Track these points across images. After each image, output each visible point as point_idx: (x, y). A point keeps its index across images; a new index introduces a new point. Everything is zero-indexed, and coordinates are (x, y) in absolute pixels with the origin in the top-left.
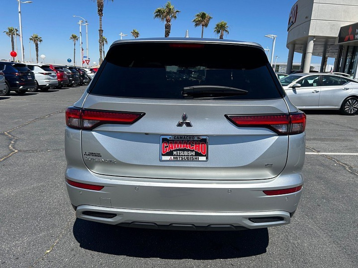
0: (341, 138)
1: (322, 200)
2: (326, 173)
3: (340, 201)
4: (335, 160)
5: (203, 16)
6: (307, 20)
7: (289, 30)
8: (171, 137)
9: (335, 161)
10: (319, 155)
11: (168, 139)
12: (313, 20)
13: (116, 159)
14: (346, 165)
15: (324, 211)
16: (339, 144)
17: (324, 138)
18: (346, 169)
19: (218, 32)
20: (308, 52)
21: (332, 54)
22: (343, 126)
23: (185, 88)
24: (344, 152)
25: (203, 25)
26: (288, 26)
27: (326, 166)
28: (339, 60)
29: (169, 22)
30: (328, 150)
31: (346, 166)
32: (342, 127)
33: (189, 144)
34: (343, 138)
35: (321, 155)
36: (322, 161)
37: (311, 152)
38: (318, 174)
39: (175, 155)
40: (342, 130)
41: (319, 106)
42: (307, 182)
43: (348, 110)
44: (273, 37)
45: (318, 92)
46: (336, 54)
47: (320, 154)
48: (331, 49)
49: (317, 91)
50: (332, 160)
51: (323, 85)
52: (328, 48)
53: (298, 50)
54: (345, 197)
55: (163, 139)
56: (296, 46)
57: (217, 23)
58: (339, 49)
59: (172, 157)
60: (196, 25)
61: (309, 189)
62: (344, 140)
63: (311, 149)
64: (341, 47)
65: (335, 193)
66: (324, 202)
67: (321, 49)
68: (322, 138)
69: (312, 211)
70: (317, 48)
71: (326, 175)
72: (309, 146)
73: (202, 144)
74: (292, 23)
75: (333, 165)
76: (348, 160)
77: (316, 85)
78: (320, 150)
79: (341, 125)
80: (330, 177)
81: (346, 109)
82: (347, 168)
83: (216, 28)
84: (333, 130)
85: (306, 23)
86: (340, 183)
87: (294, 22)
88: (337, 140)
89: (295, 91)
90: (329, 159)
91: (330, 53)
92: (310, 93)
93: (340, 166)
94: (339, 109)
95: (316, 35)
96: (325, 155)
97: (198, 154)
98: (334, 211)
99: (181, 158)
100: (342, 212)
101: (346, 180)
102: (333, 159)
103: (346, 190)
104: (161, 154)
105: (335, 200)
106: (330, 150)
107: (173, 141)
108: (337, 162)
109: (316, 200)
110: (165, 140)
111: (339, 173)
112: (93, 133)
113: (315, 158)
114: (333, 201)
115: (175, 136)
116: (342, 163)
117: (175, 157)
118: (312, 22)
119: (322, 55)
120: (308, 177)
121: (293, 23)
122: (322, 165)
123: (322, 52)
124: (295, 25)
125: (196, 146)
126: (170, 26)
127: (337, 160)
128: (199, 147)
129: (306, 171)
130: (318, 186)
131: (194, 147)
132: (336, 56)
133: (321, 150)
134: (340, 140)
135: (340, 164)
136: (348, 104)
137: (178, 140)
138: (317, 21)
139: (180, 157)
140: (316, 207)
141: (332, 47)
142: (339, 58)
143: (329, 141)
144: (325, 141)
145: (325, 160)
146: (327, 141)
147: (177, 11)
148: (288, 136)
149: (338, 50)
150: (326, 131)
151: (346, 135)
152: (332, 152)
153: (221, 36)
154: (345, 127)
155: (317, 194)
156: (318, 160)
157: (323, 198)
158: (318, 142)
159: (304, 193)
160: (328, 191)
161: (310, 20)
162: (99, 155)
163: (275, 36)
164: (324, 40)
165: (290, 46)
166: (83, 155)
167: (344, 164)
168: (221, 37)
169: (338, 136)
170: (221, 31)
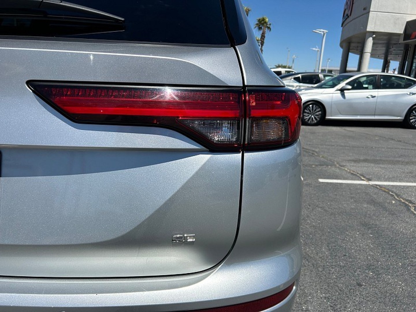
0: (403, 160)
1: (367, 271)
2: (377, 216)
3: (398, 274)
4: (394, 194)
6: (365, 12)
7: (344, 25)
9: (394, 196)
10: (369, 185)
12: (373, 12)
14: (410, 202)
15: (368, 299)
16: (401, 169)
17: (380, 160)
18: (410, 210)
19: (260, 28)
20: (366, 51)
21: (396, 56)
22: (406, 143)
24: (407, 182)
26: (342, 21)
27: (378, 204)
28: (404, 63)
30: (384, 178)
31: (410, 205)
32: (404, 144)
34: (406, 160)
35: (372, 186)
36: (373, 196)
37: (358, 180)
38: (365, 219)
40: (406, 149)
41: (376, 116)
42: (345, 233)
43: (414, 122)
44: (322, 33)
45: (374, 97)
46: (400, 57)
47: (371, 183)
48: (394, 50)
49: (374, 95)
50: (389, 193)
51: (382, 88)
52: (391, 49)
53: (354, 51)
54: (408, 266)
56: (352, 45)
58: (404, 49)
61: (345, 248)
62: (407, 163)
63: (358, 175)
64: (407, 47)
65: (389, 257)
66: (370, 278)
67: (382, 50)
68: (377, 159)
69: (346, 299)
70: (377, 48)
71: (377, 220)
72: (357, 171)
75: (390, 203)
76: (414, 194)
77: (372, 88)
78: (371, 178)
79: (404, 142)
80: (384, 225)
81: (412, 121)
82: (412, 209)
83: (257, 24)
84: (392, 148)
85: (364, 16)
86: (400, 236)
87: (349, 15)
88: (398, 162)
89: (343, 95)
90: (385, 191)
91: (393, 55)
92: (364, 98)
93: (402, 204)
94: (402, 121)
95: (375, 30)
96: (379, 185)
98: (387, 300)
100: (400, 302)
101: (410, 230)
102: (391, 193)
103: (409, 251)
105: (389, 272)
106: (386, 177)
108: (396, 197)
109: (355, 272)
111: (399, 217)
113: (362, 190)
114: (386, 274)
116: (403, 199)
118: (371, 14)
119: (383, 58)
120: (348, 224)
121: (348, 17)
122: (372, 202)
123: (383, 54)
124: (351, 18)
127: (396, 194)
129: (346, 213)
130: (362, 241)
132: (400, 58)
133: (373, 177)
134: (402, 163)
135: (401, 201)
136: (414, 113)
138: (377, 14)
140: (353, 288)
141: (395, 47)
142: (404, 61)
143: (386, 164)
144: (380, 164)
145: (378, 193)
146: (383, 164)
148: (240, 154)
149: (402, 52)
150: (383, 150)
151: (410, 155)
152: (389, 181)
153: (263, 33)
154: (410, 144)
155: (359, 258)
156: (367, 194)
157: (369, 267)
158: (369, 164)
159: (336, 256)
160: (379, 252)
161: (369, 12)
163: (325, 31)
164: (385, 37)
165: (345, 45)
167: (407, 200)
169: (400, 157)
170: (263, 27)
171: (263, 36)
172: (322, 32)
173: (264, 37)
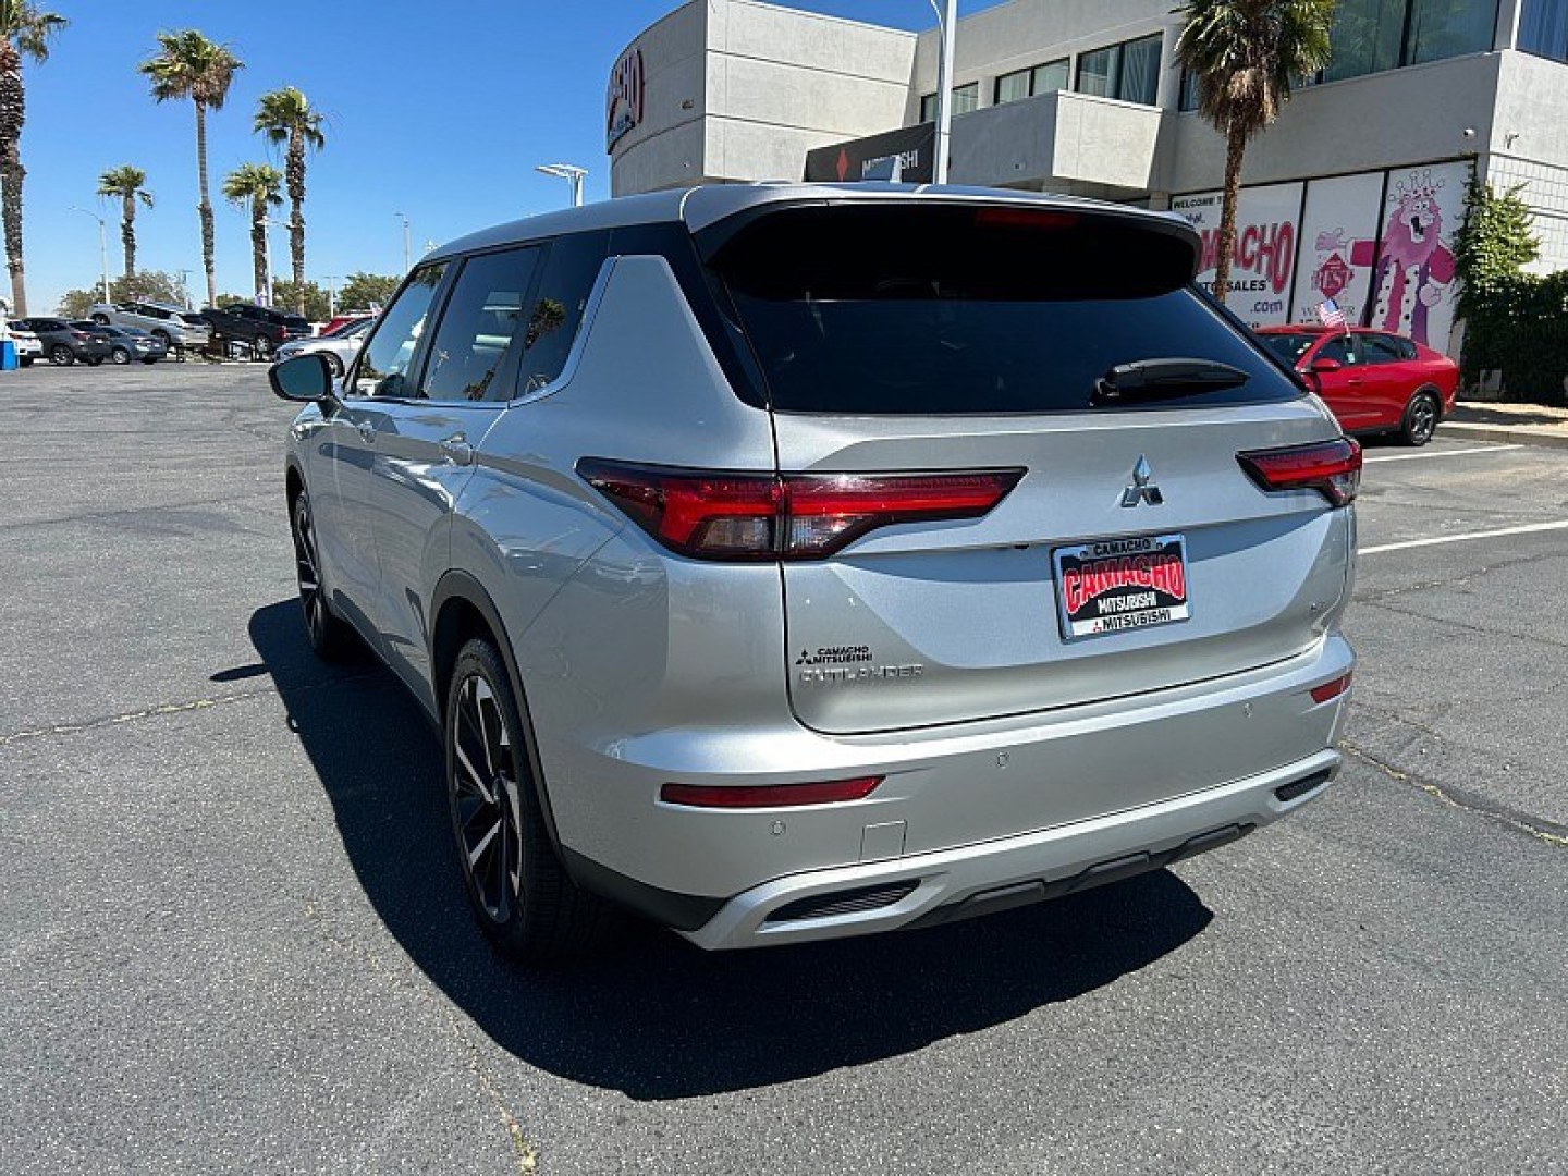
5: (191, 52)
6: (689, 114)
7: (616, 151)
8: (1084, 548)
11: (1078, 560)
12: (714, 118)
13: (922, 658)
19: (278, 135)
23: (1118, 370)
25: (198, 98)
29: (13, 69)
33: (1137, 569)
39: (1104, 614)
44: (569, 176)
55: (1064, 559)
57: (265, 95)
59: (1100, 621)
60: (163, 92)
73: (1170, 563)
74: (629, 125)
83: (263, 116)
85: (688, 126)
87: (634, 118)
95: (728, 176)
97: (1165, 600)
99: (1123, 622)
104: (1066, 618)
107: (1092, 561)
110: (1071, 565)
112: (834, 566)
115: (1094, 542)
117: (1107, 618)
118: (710, 124)
121: (633, 124)
124: (642, 131)
125: (1156, 572)
126: (19, 90)
128: (1162, 572)
131: (1151, 575)
137: (1106, 559)
138: (726, 123)
139: (1120, 619)
147: (51, 19)
153: (293, 155)
161: (704, 116)
162: (861, 654)
163: (579, 171)
166: (792, 661)
168: (296, 159)
170: (289, 131)
171: (295, 167)
172: (570, 172)
173: (302, 168)
